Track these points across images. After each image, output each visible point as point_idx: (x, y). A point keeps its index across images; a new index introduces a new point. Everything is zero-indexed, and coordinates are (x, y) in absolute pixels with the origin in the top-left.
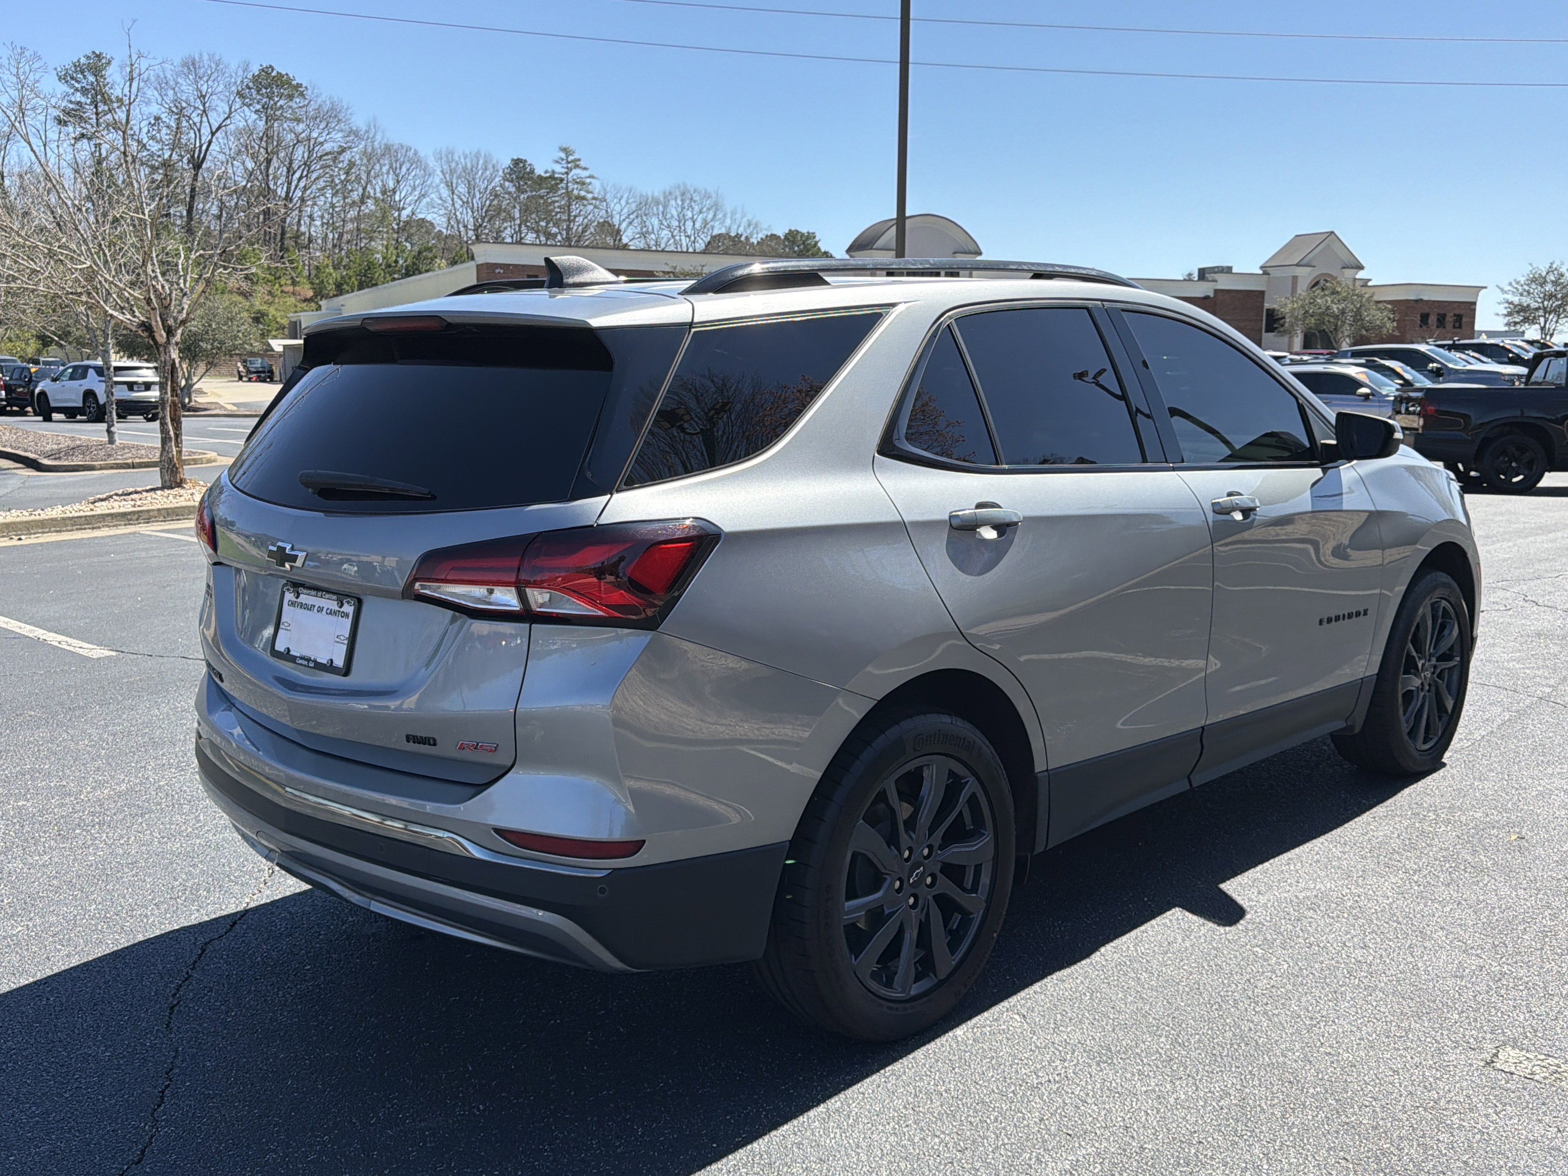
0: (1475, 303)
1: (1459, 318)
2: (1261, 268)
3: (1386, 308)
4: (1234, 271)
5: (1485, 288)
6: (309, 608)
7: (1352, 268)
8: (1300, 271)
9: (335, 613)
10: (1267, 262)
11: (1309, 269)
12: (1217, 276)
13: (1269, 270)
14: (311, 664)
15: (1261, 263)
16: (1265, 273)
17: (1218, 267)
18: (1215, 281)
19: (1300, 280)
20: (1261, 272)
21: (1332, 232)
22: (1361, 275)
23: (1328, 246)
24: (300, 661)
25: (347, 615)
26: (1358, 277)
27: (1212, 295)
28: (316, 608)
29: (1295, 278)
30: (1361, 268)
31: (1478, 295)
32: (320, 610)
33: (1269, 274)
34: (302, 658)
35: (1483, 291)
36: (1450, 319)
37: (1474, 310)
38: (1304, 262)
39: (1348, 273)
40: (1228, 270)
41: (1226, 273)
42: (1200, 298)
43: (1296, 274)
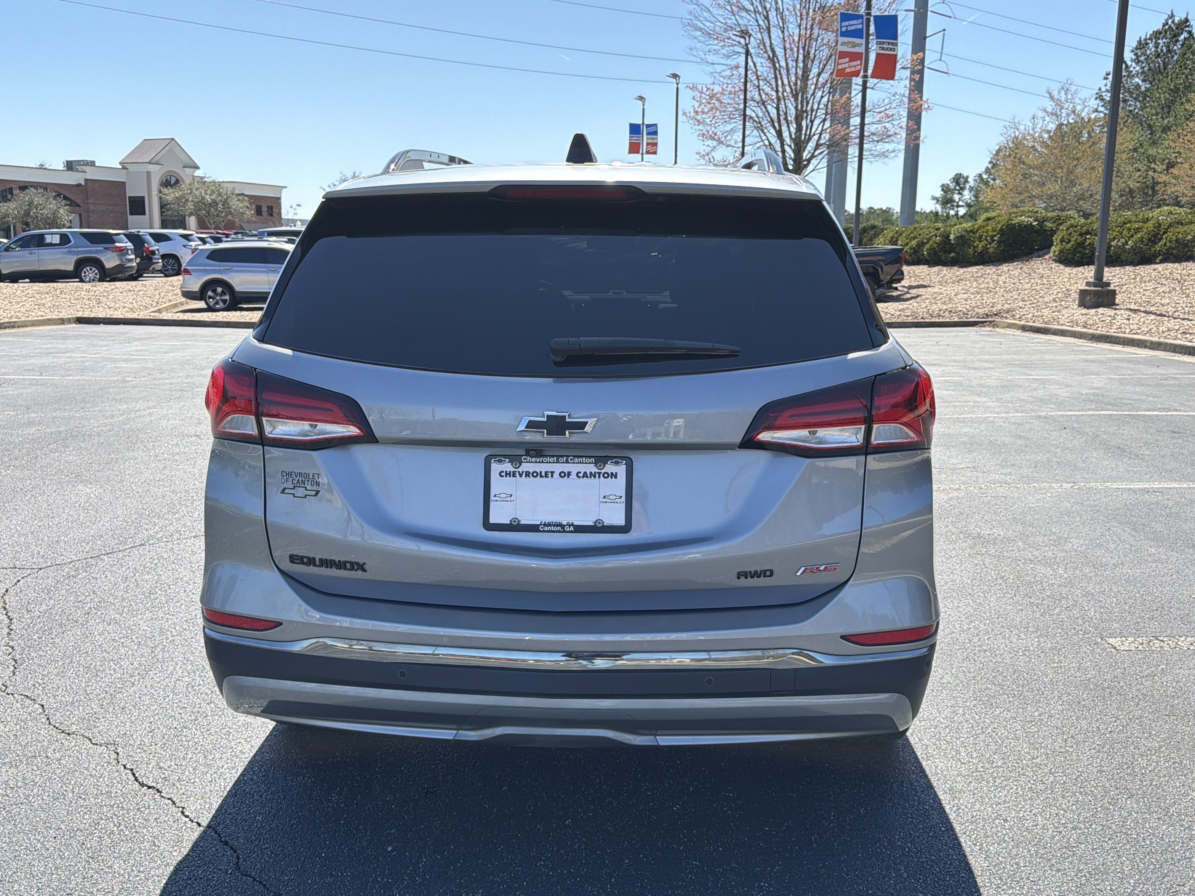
0: (279, 198)
1: (270, 208)
2: (120, 163)
3: (244, 200)
4: (97, 164)
5: (286, 187)
6: (546, 475)
7: (191, 167)
8: (152, 168)
9: (593, 475)
10: (124, 159)
11: (159, 167)
12: (86, 168)
13: (127, 166)
14: (574, 529)
15: (120, 160)
16: (124, 168)
17: (83, 161)
18: (85, 172)
19: (152, 174)
20: (120, 167)
21: (173, 139)
22: (198, 173)
23: (171, 149)
25: (613, 475)
26: (195, 174)
27: (83, 184)
28: (556, 475)
29: (149, 173)
30: (197, 168)
31: (281, 193)
32: (563, 475)
33: (127, 169)
34: (549, 524)
35: (284, 190)
36: (264, 209)
37: (280, 204)
38: (154, 161)
39: (188, 171)
40: (92, 164)
41: (91, 166)
42: (73, 185)
43: (149, 170)
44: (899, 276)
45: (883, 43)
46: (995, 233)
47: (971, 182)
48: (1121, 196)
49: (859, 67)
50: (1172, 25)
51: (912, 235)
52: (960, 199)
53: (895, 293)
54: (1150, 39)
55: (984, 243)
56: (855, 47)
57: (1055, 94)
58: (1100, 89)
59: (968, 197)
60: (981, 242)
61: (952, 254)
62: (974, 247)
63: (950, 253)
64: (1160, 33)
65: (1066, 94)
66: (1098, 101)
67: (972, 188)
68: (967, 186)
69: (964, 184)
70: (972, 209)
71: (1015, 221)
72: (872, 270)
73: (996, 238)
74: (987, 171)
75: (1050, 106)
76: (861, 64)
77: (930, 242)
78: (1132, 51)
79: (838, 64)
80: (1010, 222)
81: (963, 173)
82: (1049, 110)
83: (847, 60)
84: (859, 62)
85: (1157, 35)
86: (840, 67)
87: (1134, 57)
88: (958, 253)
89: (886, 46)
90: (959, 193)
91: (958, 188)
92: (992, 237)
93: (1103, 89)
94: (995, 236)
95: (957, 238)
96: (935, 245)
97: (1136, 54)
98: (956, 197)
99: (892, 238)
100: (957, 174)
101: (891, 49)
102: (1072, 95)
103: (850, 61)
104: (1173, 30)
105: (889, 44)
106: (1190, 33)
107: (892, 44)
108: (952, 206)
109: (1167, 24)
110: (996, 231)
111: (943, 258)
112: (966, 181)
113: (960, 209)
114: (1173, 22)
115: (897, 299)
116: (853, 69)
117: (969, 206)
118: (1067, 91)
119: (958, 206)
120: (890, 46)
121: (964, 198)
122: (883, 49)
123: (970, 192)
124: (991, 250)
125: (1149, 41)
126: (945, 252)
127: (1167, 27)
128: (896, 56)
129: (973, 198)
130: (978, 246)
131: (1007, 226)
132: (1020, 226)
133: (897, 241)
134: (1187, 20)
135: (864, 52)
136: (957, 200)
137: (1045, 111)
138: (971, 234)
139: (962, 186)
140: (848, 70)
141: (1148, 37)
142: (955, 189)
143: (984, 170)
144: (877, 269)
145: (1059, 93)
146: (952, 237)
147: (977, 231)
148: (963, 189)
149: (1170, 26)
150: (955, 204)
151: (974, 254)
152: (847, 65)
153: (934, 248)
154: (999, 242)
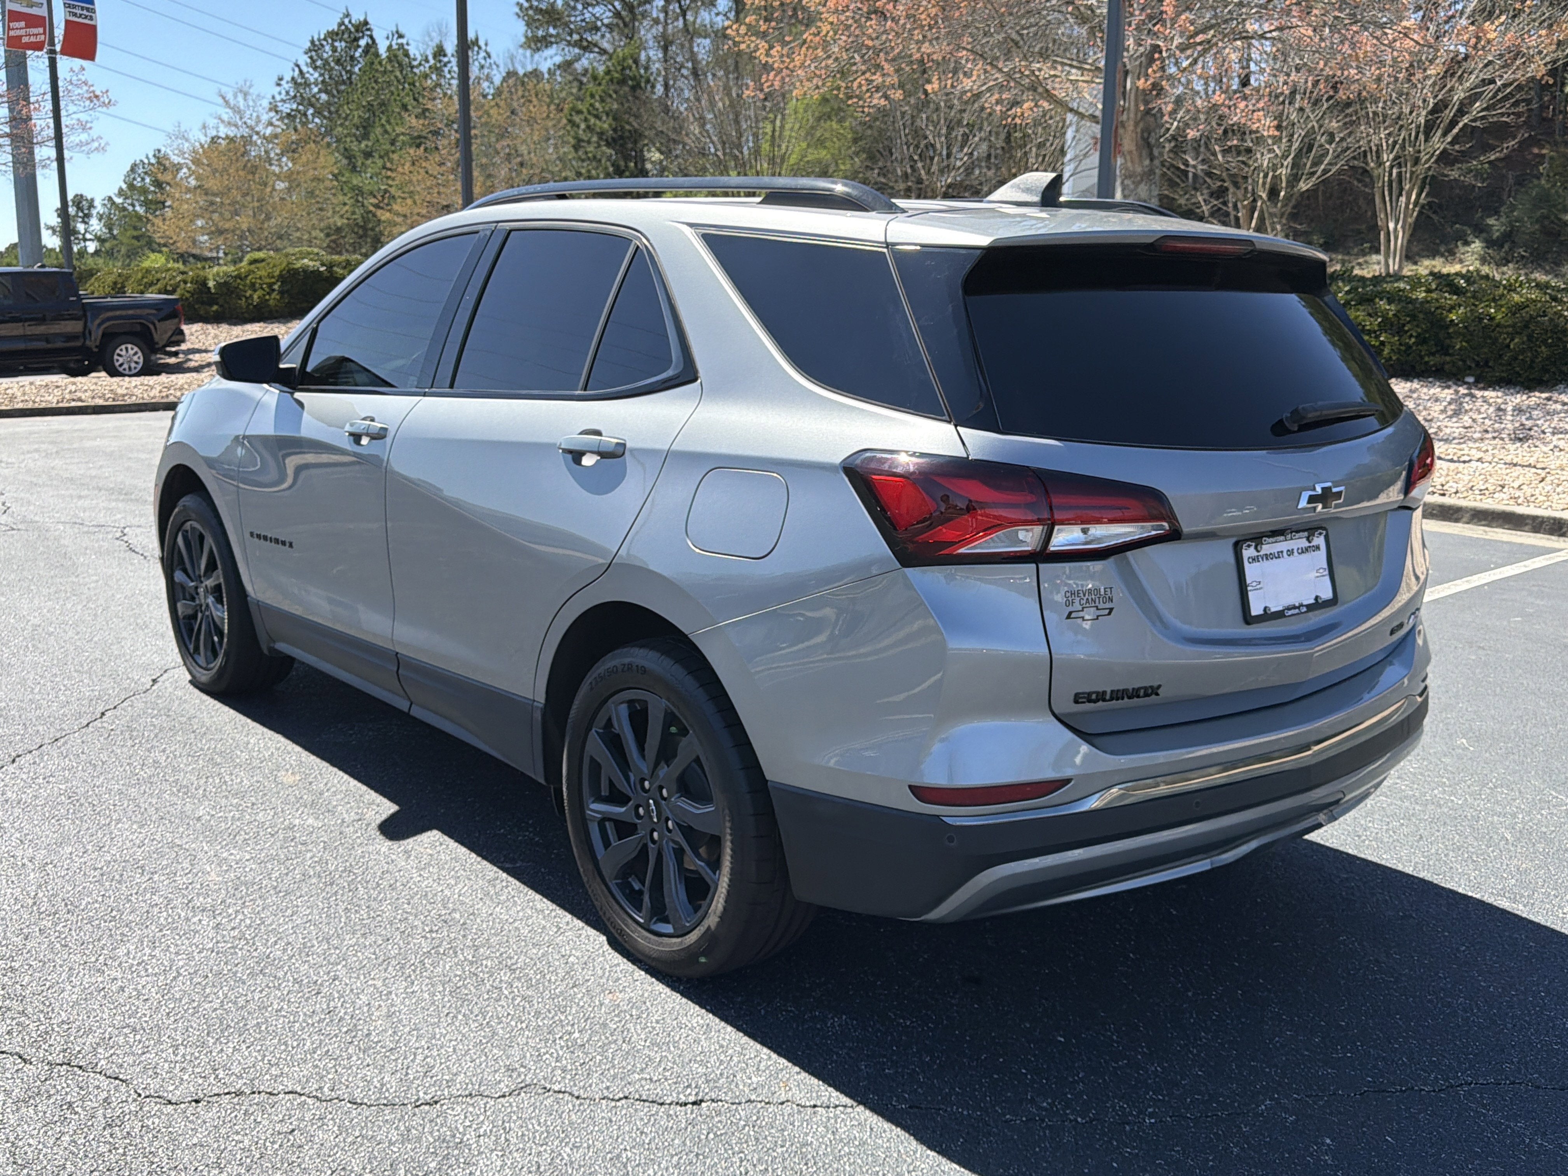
6: (1279, 555)
9: (1307, 550)
14: (1304, 609)
24: (1290, 613)
25: (1318, 548)
28: (1285, 554)
32: (1290, 552)
34: (1289, 609)
44: (179, 337)
45: (74, 7)
46: (273, 280)
47: (99, 208)
48: (328, 235)
49: (43, 37)
50: (350, 26)
51: (145, 280)
52: (86, 231)
53: (172, 360)
54: (325, 39)
55: (260, 293)
56: (32, 7)
57: (230, 97)
58: (273, 97)
59: (98, 228)
60: (255, 291)
61: (215, 308)
62: (247, 298)
63: (211, 305)
64: (337, 34)
65: (245, 100)
66: (272, 114)
67: (101, 216)
68: (94, 212)
69: (89, 209)
70: (108, 245)
71: (298, 265)
72: (138, 328)
73: (276, 287)
74: (121, 193)
75: (226, 114)
76: (44, 33)
77: (178, 290)
78: (306, 53)
79: (9, 29)
80: (291, 266)
81: (84, 194)
82: (225, 117)
83: (23, 24)
84: (41, 30)
85: (332, 35)
86: (12, 33)
87: (309, 61)
88: (221, 306)
89: (79, 12)
90: (84, 222)
91: (80, 214)
92: (270, 285)
93: (278, 98)
94: (274, 283)
95: (219, 285)
96: (188, 295)
97: (311, 58)
98: (81, 227)
99: (115, 283)
100: (77, 195)
101: (86, 17)
102: (254, 101)
103: (27, 26)
104: (351, 32)
105: (82, 8)
106: (371, 37)
107: (88, 9)
108: (77, 239)
109: (343, 23)
110: (273, 277)
111: (202, 312)
112: (91, 205)
113: (88, 243)
114: (350, 22)
115: (178, 369)
116: (33, 39)
117: (98, 239)
118: (246, 95)
119: (85, 240)
120: (85, 12)
121: (91, 229)
122: (75, 15)
123: (100, 220)
124: (271, 302)
125: (324, 43)
126: (203, 303)
127: (343, 27)
128: (94, 28)
129: (104, 230)
130: (251, 296)
131: (288, 271)
132: (305, 271)
133: (123, 287)
134: (366, 23)
135: (46, 14)
136: (83, 231)
137: (220, 119)
138: (239, 281)
139: (86, 212)
140: (25, 40)
141: (322, 37)
142: (77, 216)
143: (116, 192)
144: (149, 328)
145: (235, 97)
146: (211, 284)
147: (246, 277)
148: (88, 216)
149: (346, 27)
150: (81, 237)
151: (247, 307)
152: (23, 32)
153: (187, 299)
154: (281, 293)
